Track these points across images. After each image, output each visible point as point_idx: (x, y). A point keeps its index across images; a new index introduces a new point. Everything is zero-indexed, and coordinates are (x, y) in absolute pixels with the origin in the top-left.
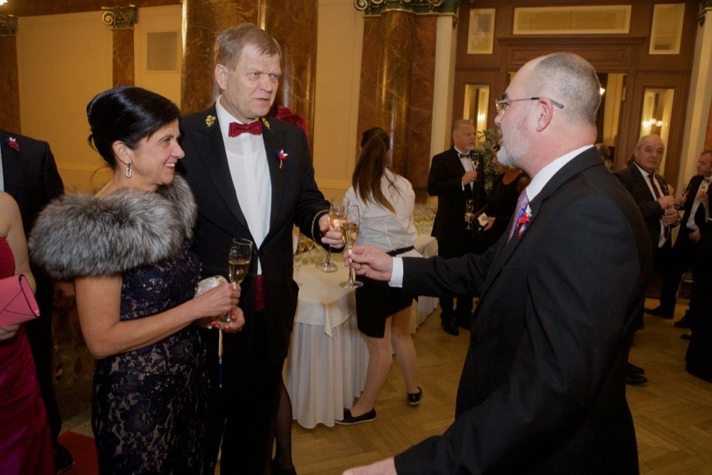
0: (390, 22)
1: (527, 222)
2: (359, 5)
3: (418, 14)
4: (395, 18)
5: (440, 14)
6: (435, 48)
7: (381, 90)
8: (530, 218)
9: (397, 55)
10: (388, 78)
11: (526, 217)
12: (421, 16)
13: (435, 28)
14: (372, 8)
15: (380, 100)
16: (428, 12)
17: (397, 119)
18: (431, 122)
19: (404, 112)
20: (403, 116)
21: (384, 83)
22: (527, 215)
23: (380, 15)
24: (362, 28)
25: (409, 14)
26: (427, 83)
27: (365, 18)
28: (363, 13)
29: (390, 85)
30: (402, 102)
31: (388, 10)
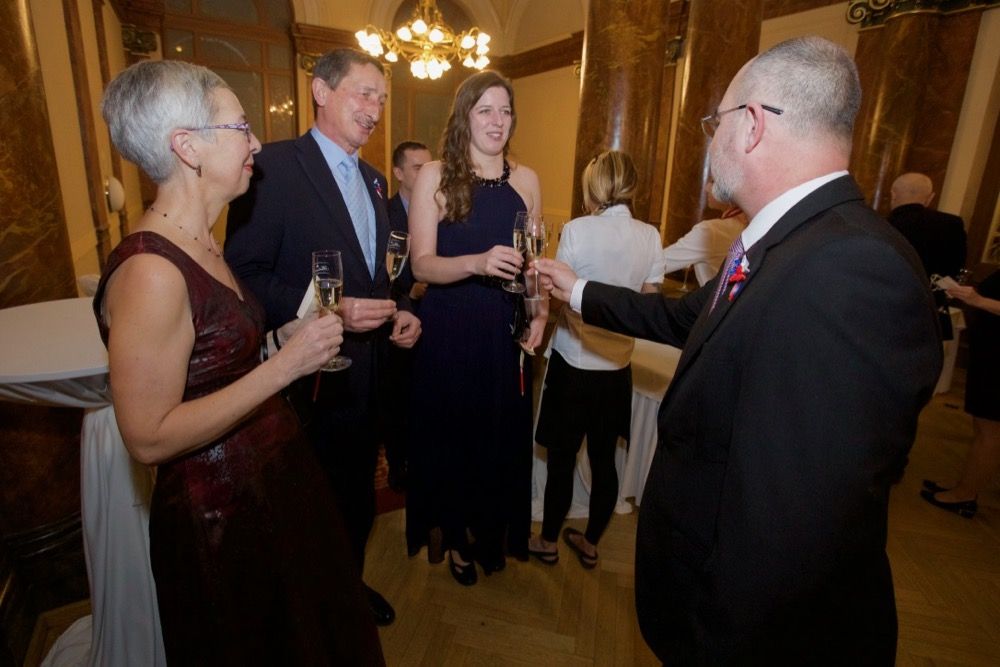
0: (897, 31)
1: (742, 280)
2: (852, 16)
3: (946, 13)
4: (905, 24)
5: (989, 6)
6: (970, 62)
7: (870, 126)
8: (746, 274)
9: (901, 77)
10: (882, 110)
11: (741, 273)
12: (954, 15)
13: (977, 29)
14: (873, 17)
15: (867, 140)
16: (968, 6)
17: (890, 164)
18: (945, 168)
19: (902, 153)
20: (900, 159)
21: (876, 116)
22: (743, 270)
23: (882, 26)
24: (855, 46)
25: (934, 15)
26: (948, 112)
27: (860, 32)
28: (859, 25)
29: (885, 119)
30: (900, 142)
31: (897, 15)
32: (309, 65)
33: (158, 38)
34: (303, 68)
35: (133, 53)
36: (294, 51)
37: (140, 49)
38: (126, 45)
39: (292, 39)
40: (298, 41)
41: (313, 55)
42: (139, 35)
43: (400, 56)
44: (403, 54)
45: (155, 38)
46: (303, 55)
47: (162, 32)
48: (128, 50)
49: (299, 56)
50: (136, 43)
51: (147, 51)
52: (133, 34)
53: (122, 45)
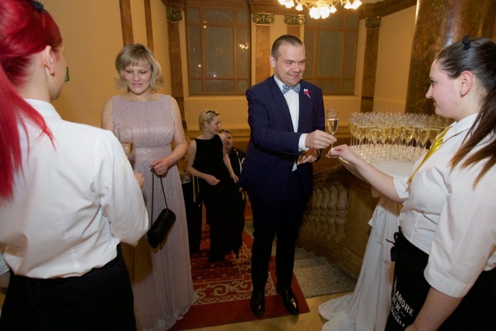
32: (258, 20)
33: (183, 13)
34: (254, 21)
35: (172, 22)
36: (250, 13)
37: (174, 20)
38: (168, 18)
39: (249, 6)
40: (252, 7)
41: (260, 13)
42: (174, 13)
43: (304, 6)
44: (306, 5)
45: (181, 13)
46: (254, 14)
47: (185, 10)
48: (169, 21)
49: (252, 15)
50: (173, 17)
51: (178, 21)
52: (171, 12)
53: (166, 19)
